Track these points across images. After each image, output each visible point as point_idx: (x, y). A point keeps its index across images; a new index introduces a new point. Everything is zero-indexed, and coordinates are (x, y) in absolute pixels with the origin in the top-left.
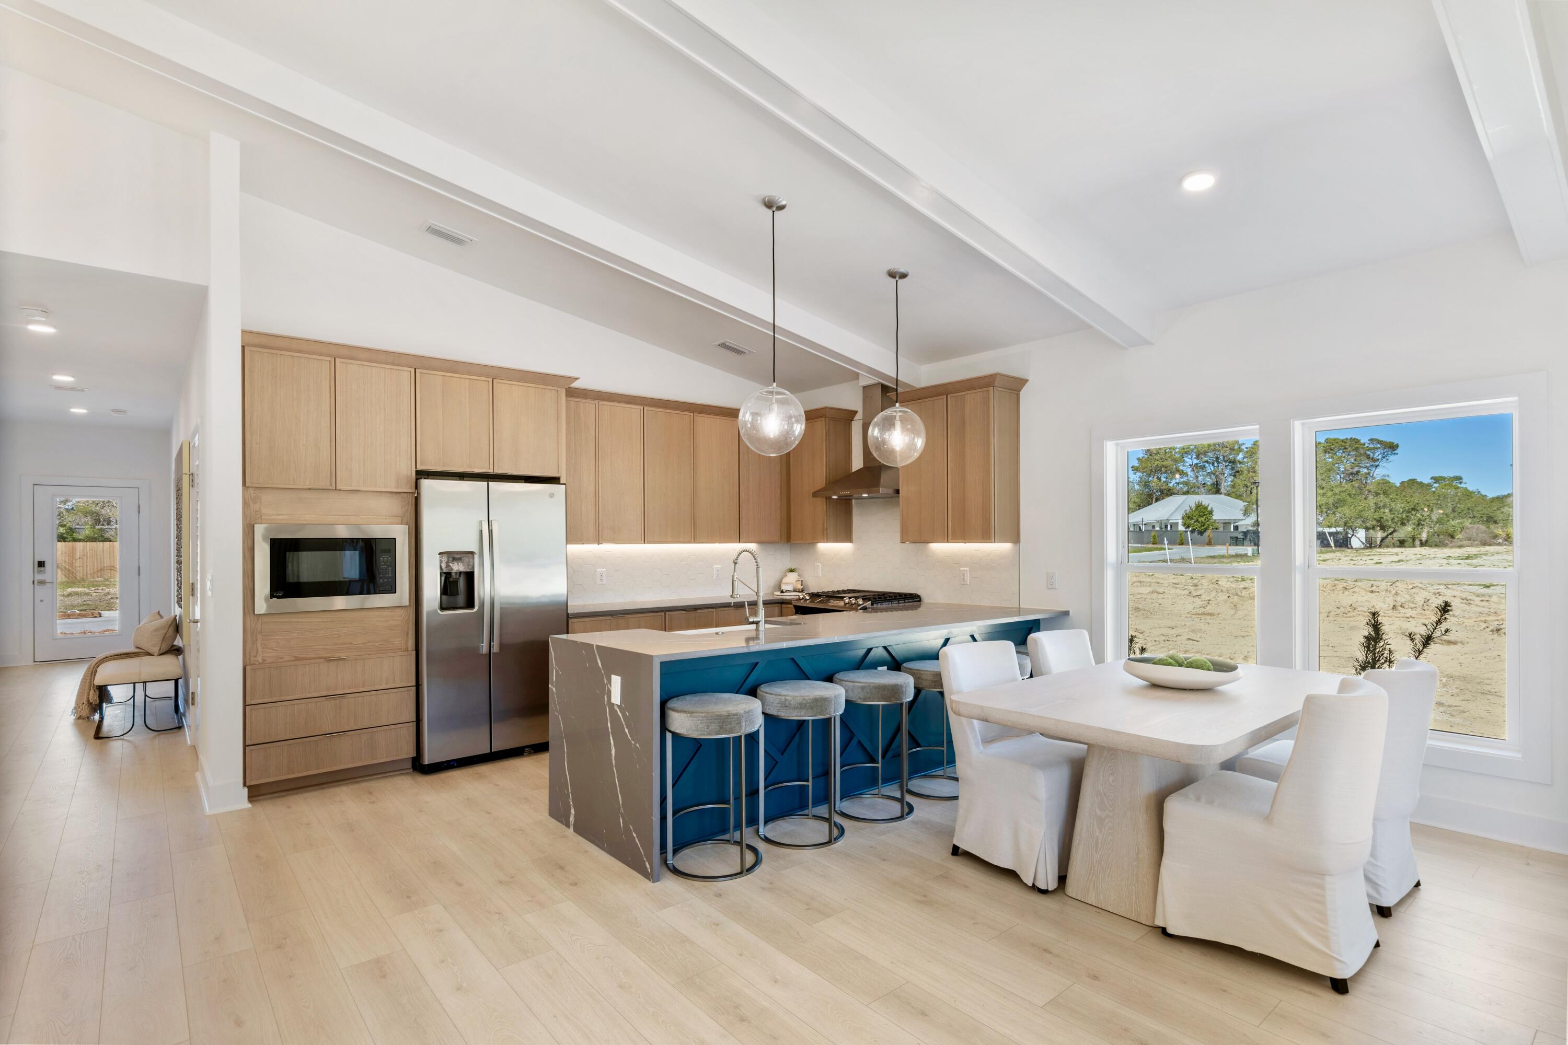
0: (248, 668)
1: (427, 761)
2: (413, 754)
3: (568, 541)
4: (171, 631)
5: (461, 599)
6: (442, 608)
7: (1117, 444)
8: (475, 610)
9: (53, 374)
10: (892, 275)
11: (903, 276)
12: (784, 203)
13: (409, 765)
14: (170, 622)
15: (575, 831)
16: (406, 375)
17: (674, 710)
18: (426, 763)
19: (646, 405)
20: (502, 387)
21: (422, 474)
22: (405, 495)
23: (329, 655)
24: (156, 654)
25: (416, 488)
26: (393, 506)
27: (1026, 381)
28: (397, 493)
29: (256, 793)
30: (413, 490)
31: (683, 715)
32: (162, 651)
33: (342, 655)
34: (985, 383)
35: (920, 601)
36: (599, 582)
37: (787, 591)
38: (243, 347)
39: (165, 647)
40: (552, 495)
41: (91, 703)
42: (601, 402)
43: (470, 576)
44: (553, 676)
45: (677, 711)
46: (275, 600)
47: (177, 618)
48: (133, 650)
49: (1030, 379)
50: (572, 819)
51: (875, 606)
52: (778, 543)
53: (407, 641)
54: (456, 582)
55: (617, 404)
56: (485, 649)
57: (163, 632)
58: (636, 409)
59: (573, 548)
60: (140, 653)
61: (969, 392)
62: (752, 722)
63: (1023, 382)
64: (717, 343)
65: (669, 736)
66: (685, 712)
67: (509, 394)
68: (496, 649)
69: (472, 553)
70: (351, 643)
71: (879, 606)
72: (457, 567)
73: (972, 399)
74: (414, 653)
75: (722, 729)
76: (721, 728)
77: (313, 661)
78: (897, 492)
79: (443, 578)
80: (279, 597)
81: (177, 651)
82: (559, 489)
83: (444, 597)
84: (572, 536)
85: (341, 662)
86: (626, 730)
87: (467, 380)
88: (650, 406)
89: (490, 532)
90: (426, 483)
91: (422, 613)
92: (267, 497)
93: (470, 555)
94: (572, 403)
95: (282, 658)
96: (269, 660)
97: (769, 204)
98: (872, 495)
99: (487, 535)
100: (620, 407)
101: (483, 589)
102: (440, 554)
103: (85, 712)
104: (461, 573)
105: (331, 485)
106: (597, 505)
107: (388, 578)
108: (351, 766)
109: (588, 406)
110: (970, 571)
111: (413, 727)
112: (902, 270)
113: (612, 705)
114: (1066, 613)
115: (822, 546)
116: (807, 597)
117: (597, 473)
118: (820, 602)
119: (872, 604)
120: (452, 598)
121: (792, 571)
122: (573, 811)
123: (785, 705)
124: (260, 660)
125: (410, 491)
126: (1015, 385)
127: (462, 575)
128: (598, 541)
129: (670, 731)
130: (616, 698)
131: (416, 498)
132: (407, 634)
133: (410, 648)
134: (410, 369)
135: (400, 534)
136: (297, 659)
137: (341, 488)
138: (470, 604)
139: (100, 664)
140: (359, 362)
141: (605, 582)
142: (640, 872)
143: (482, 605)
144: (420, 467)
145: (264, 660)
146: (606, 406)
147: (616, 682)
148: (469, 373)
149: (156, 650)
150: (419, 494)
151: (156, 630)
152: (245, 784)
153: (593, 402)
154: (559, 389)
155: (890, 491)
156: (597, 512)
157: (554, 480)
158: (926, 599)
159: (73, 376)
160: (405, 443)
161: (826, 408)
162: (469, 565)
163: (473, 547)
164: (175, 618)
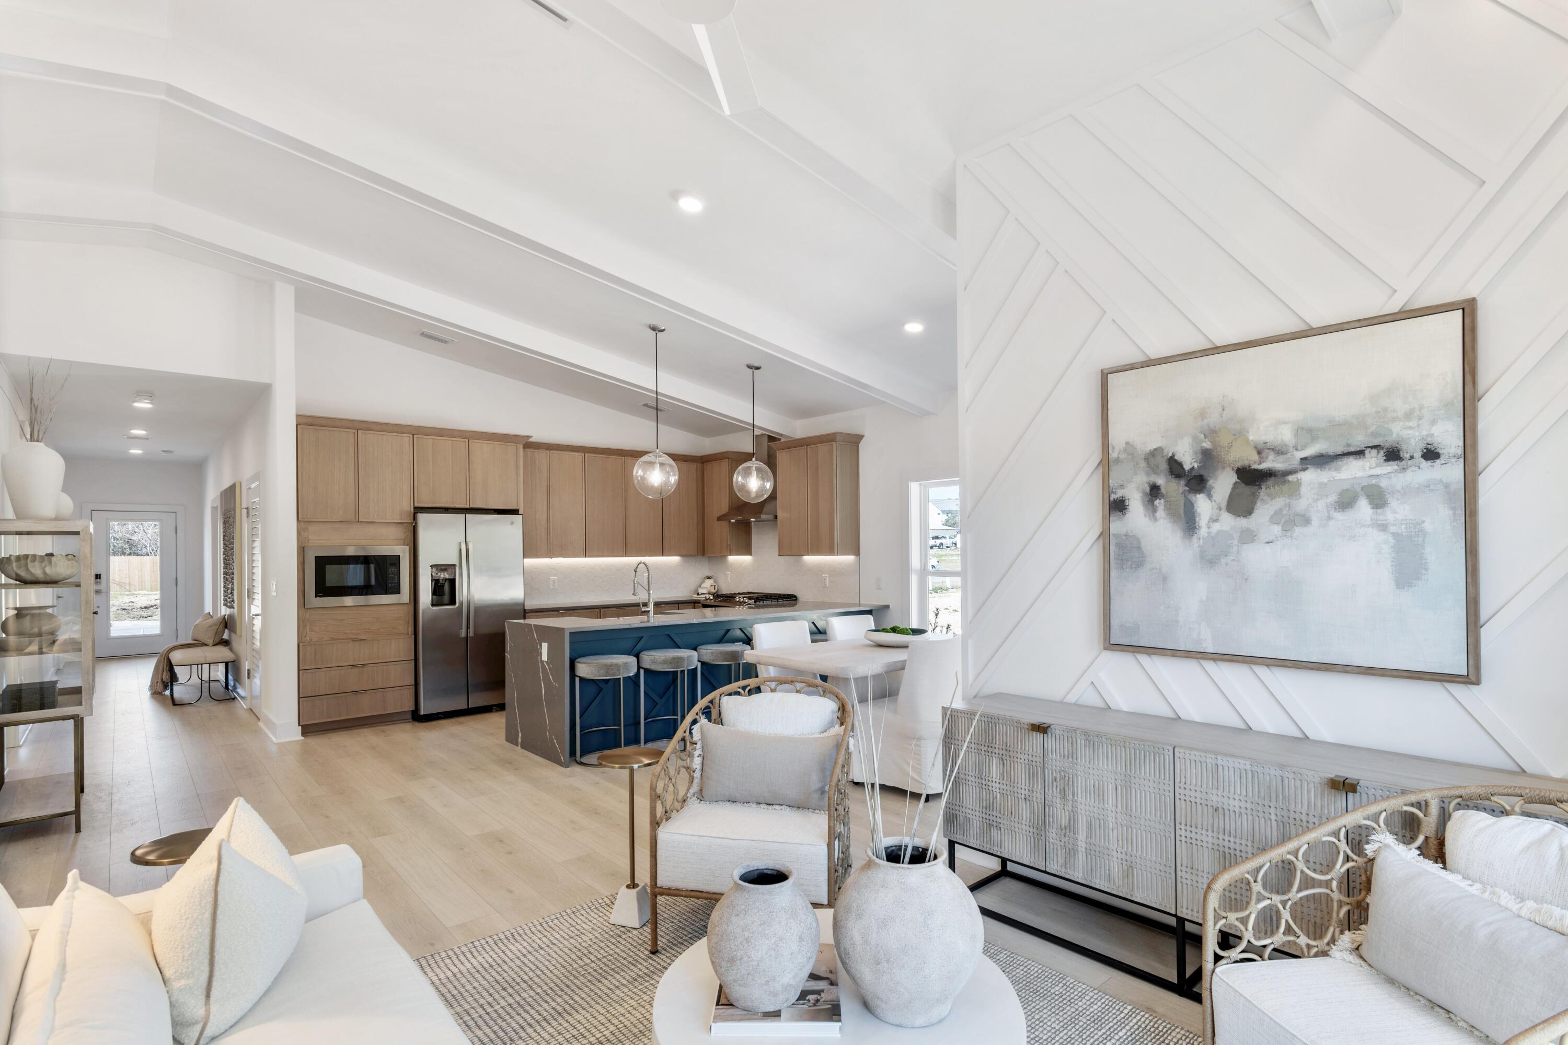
0: (301, 644)
1: (422, 712)
2: (413, 708)
3: (525, 556)
4: (222, 626)
5: (446, 598)
6: (433, 605)
7: (920, 484)
8: (456, 606)
9: (131, 429)
10: (749, 367)
11: (758, 368)
12: (663, 328)
13: (410, 716)
14: (220, 621)
15: (522, 747)
16: (407, 438)
17: (578, 662)
18: (422, 714)
19: (587, 452)
20: (476, 445)
21: (419, 510)
22: (406, 525)
23: (355, 637)
24: (211, 645)
25: (414, 519)
26: (397, 533)
27: (863, 436)
28: (400, 523)
29: (308, 730)
30: (412, 521)
31: (584, 665)
32: (215, 643)
33: (364, 637)
34: (829, 439)
35: (796, 600)
36: (551, 587)
37: (702, 594)
38: (297, 425)
39: (217, 640)
40: (512, 523)
41: (164, 682)
42: (552, 452)
43: (452, 582)
44: (508, 647)
45: (581, 663)
46: (318, 598)
47: (226, 617)
48: (191, 642)
49: (865, 435)
50: (520, 740)
51: (758, 603)
52: (694, 556)
53: (408, 629)
54: (443, 586)
55: (564, 453)
56: (463, 634)
57: (216, 627)
58: (579, 456)
59: (529, 561)
60: (197, 644)
61: (821, 445)
62: (628, 671)
63: (860, 437)
64: (642, 404)
65: (577, 680)
66: (585, 663)
67: (481, 450)
68: (471, 634)
69: (454, 565)
70: (369, 629)
71: (761, 603)
72: (444, 575)
73: (823, 449)
74: (413, 636)
75: (607, 674)
76: (607, 672)
77: (343, 641)
78: (776, 517)
79: (433, 583)
80: (320, 596)
81: (226, 643)
82: (518, 519)
83: (434, 597)
84: (528, 551)
85: (362, 642)
86: (551, 677)
87: (450, 442)
88: (590, 452)
89: (467, 550)
90: (422, 517)
91: (419, 607)
92: (312, 528)
93: (453, 567)
94: (529, 453)
95: (323, 638)
96: (314, 640)
97: (654, 329)
98: (757, 520)
99: (465, 553)
100: (567, 455)
101: (462, 593)
102: (431, 566)
103: (160, 687)
104: (446, 579)
105: (355, 518)
106: (548, 529)
107: (394, 583)
108: (369, 714)
109: (541, 455)
110: (829, 577)
111: (412, 689)
112: (756, 365)
113: (542, 662)
114: (887, 607)
115: (732, 558)
116: (712, 598)
117: (548, 504)
118: (720, 601)
119: (755, 602)
120: (439, 598)
121: (709, 578)
122: (520, 735)
123: (654, 662)
124: (308, 640)
125: (410, 521)
126: (854, 441)
127: (447, 581)
128: (550, 555)
129: (577, 676)
130: (545, 657)
131: (414, 527)
132: (408, 623)
133: (410, 634)
134: (409, 435)
135: (403, 552)
136: (333, 639)
137: (362, 520)
138: (453, 601)
139: (171, 652)
140: (375, 432)
141: (556, 587)
142: (557, 764)
143: (461, 604)
144: (416, 505)
145: (311, 640)
146: (555, 454)
147: (545, 646)
148: (451, 436)
149: (210, 641)
150: (416, 523)
151: (210, 626)
152: (299, 725)
153: (545, 451)
154: (518, 445)
155: (771, 517)
156: (549, 534)
157: (515, 512)
158: (801, 599)
159: (146, 431)
160: (406, 488)
161: (728, 452)
162: (452, 574)
163: (454, 561)
164: (224, 618)
